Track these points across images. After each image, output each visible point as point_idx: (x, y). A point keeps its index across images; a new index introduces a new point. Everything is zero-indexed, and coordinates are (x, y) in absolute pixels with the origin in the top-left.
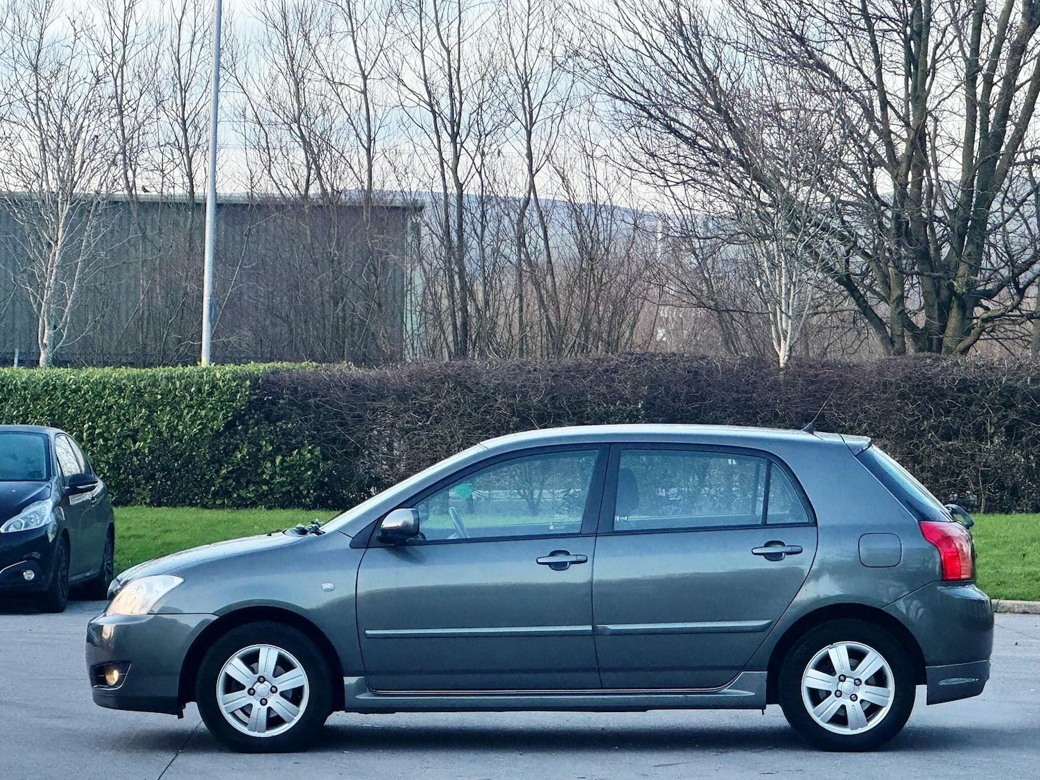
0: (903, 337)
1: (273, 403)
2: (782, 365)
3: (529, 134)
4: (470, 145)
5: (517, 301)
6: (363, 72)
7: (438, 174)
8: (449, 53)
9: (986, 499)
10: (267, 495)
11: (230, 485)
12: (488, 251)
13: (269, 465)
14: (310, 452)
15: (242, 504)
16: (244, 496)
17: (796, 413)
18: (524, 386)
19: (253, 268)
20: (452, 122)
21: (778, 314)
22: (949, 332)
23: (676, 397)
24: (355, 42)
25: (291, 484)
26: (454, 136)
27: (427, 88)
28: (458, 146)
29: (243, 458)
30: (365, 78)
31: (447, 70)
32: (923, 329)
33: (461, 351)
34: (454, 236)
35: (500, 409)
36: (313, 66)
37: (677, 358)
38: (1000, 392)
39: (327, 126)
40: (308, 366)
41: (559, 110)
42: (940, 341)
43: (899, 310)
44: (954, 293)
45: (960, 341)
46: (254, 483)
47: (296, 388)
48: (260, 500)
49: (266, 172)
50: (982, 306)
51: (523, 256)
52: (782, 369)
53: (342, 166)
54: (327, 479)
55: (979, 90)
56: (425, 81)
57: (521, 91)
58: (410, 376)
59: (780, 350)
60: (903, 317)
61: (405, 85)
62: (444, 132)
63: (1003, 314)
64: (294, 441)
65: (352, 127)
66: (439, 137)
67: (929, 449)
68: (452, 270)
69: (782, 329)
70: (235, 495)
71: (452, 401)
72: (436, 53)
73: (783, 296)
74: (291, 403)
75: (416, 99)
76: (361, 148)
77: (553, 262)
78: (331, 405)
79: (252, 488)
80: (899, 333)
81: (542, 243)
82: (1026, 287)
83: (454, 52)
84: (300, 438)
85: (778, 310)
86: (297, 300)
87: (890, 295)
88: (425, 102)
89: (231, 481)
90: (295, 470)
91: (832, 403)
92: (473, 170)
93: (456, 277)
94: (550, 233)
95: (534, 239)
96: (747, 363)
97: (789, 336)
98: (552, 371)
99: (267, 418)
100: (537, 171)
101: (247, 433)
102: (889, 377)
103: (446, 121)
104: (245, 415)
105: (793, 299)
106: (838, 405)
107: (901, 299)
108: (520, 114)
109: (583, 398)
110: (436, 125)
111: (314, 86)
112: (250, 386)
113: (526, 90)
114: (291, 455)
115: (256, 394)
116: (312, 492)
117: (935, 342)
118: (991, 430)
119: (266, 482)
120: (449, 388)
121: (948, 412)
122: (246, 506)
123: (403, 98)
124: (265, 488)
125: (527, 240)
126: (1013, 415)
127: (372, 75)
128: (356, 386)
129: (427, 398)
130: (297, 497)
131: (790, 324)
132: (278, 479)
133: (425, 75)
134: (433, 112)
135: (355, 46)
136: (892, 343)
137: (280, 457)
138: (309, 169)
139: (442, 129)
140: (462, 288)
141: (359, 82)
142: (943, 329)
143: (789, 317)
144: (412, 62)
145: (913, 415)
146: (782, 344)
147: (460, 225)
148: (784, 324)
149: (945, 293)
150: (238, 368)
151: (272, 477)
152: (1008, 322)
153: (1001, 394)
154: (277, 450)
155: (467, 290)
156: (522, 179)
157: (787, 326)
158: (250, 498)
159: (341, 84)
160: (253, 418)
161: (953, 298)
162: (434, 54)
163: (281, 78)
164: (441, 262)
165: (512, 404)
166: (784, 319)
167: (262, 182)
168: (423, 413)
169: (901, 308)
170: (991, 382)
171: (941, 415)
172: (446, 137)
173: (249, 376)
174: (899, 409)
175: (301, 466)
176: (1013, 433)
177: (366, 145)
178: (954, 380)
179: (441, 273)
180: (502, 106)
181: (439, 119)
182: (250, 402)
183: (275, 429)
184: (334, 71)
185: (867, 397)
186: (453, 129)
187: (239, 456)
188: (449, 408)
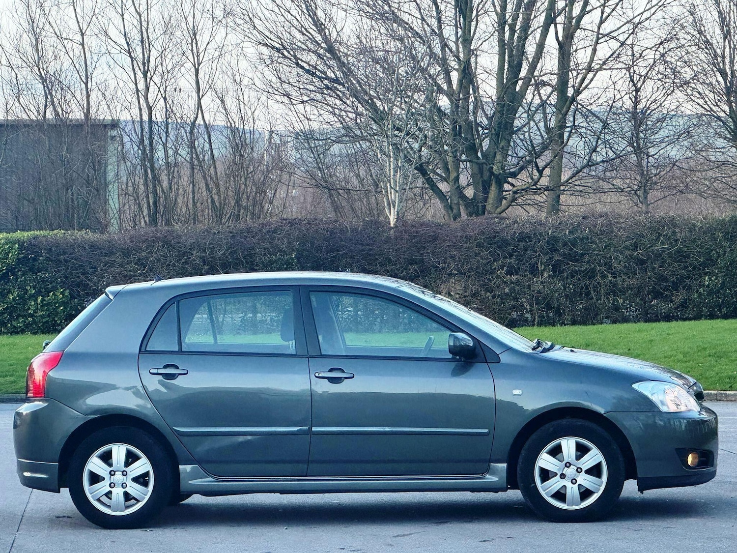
0: (459, 205)
1: (35, 259)
2: (392, 225)
3: (197, 71)
4: (157, 79)
5: (191, 185)
6: (81, 31)
7: (135, 99)
8: (140, 16)
9: (539, 317)
10: (32, 324)
11: (5, 318)
12: (171, 152)
13: (33, 303)
14: (62, 293)
15: (15, 331)
16: (16, 325)
17: (404, 259)
18: (211, 244)
19: (9, 167)
20: (144, 64)
21: (389, 189)
22: (490, 201)
23: (319, 249)
24: (75, 10)
25: (49, 316)
26: (145, 74)
27: (126, 40)
28: (148, 80)
29: (14, 299)
30: (83, 35)
31: (139, 28)
32: (472, 199)
33: (154, 221)
34: (147, 142)
35: (195, 260)
36: (47, 27)
37: (317, 222)
38: (547, 241)
39: (58, 68)
40: (59, 233)
41: (217, 54)
42: (484, 207)
43: (456, 186)
44: (492, 173)
45: (497, 207)
46: (23, 316)
47: (50, 249)
48: (27, 327)
49: (16, 100)
50: (509, 183)
51: (194, 156)
52: (392, 228)
53: (68, 96)
54: (74, 312)
55: (507, 35)
56: (125, 36)
57: (190, 42)
58: (131, 239)
59: (390, 215)
60: (459, 191)
61: (111, 39)
62: (139, 71)
63: (528, 188)
64: (50, 286)
65: (75, 69)
66: (135, 74)
67: (498, 281)
68: (146, 165)
69: (392, 199)
70: (9, 325)
71: (161, 255)
72: (132, 17)
73: (392, 177)
74: (48, 259)
75: (119, 49)
76: (82, 83)
77: (215, 159)
78: (76, 260)
79: (21, 320)
80: (456, 202)
81: (207, 145)
82: (544, 169)
83: (144, 16)
84: (54, 284)
85: (389, 187)
86: (39, 188)
87: (449, 177)
88: (125, 50)
89: (6, 315)
90: (52, 306)
91: (429, 251)
92: (160, 96)
93: (149, 171)
94: (213, 138)
95: (201, 143)
96: (367, 224)
97: (396, 205)
98: (231, 233)
99: (30, 270)
100: (203, 96)
101: (17, 281)
102: (469, 232)
103: (139, 64)
104: (15, 269)
105: (399, 179)
106: (433, 253)
107: (457, 179)
108: (191, 57)
109: (253, 252)
110: (133, 66)
111: (49, 41)
112: (18, 248)
113: (194, 41)
114: (49, 296)
115: (23, 254)
116: (63, 321)
117: (480, 207)
118: (541, 267)
119: (31, 316)
120: (159, 246)
121: (511, 256)
122: (17, 333)
123: (109, 48)
124: (30, 319)
125: (196, 143)
126: (557, 258)
127: (87, 33)
128: (93, 246)
129: (144, 254)
130: (54, 325)
131: (397, 196)
132: (40, 313)
133: (125, 32)
134: (131, 56)
135: (76, 12)
136: (451, 208)
137: (41, 298)
138: (47, 98)
139: (137, 69)
140: (153, 178)
141: (78, 38)
142: (486, 199)
143: (397, 191)
144: (116, 23)
145: (488, 258)
146: (392, 211)
147: (151, 135)
148: (393, 196)
149: (486, 174)
150: (10, 236)
151: (35, 312)
152: (531, 193)
153: (548, 242)
154: (39, 293)
155: (156, 179)
156: (192, 102)
157: (395, 197)
158: (20, 327)
159: (67, 39)
160: (21, 270)
161: (492, 177)
162: (131, 18)
163: (25, 35)
164: (138, 160)
165: (203, 257)
166: (393, 193)
167: (13, 108)
168: (141, 264)
169: (457, 185)
170: (541, 234)
171: (507, 257)
172: (140, 75)
173: (18, 241)
174: (477, 255)
175: (56, 303)
176: (556, 269)
177: (85, 81)
178: (515, 232)
179: (139, 167)
180: (179, 52)
181: (135, 62)
182: (18, 259)
183: (36, 278)
184: (62, 30)
185: (455, 246)
186: (144, 68)
187: (11, 297)
188: (159, 260)
